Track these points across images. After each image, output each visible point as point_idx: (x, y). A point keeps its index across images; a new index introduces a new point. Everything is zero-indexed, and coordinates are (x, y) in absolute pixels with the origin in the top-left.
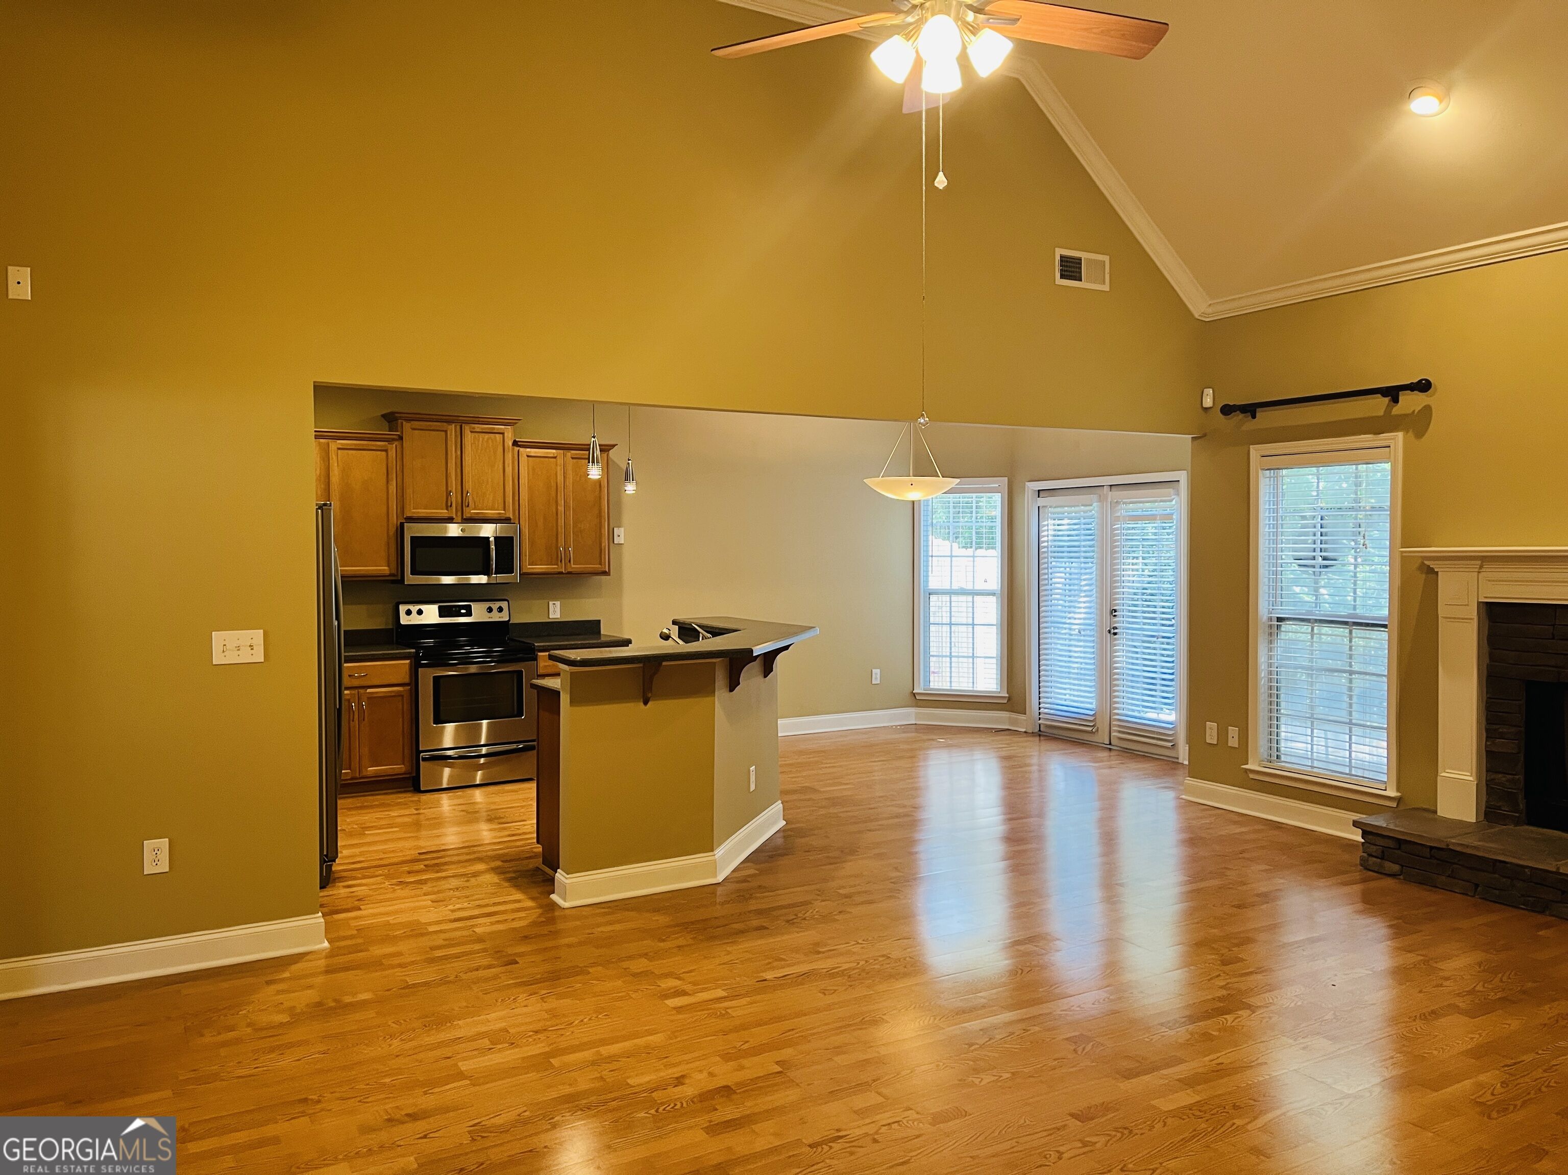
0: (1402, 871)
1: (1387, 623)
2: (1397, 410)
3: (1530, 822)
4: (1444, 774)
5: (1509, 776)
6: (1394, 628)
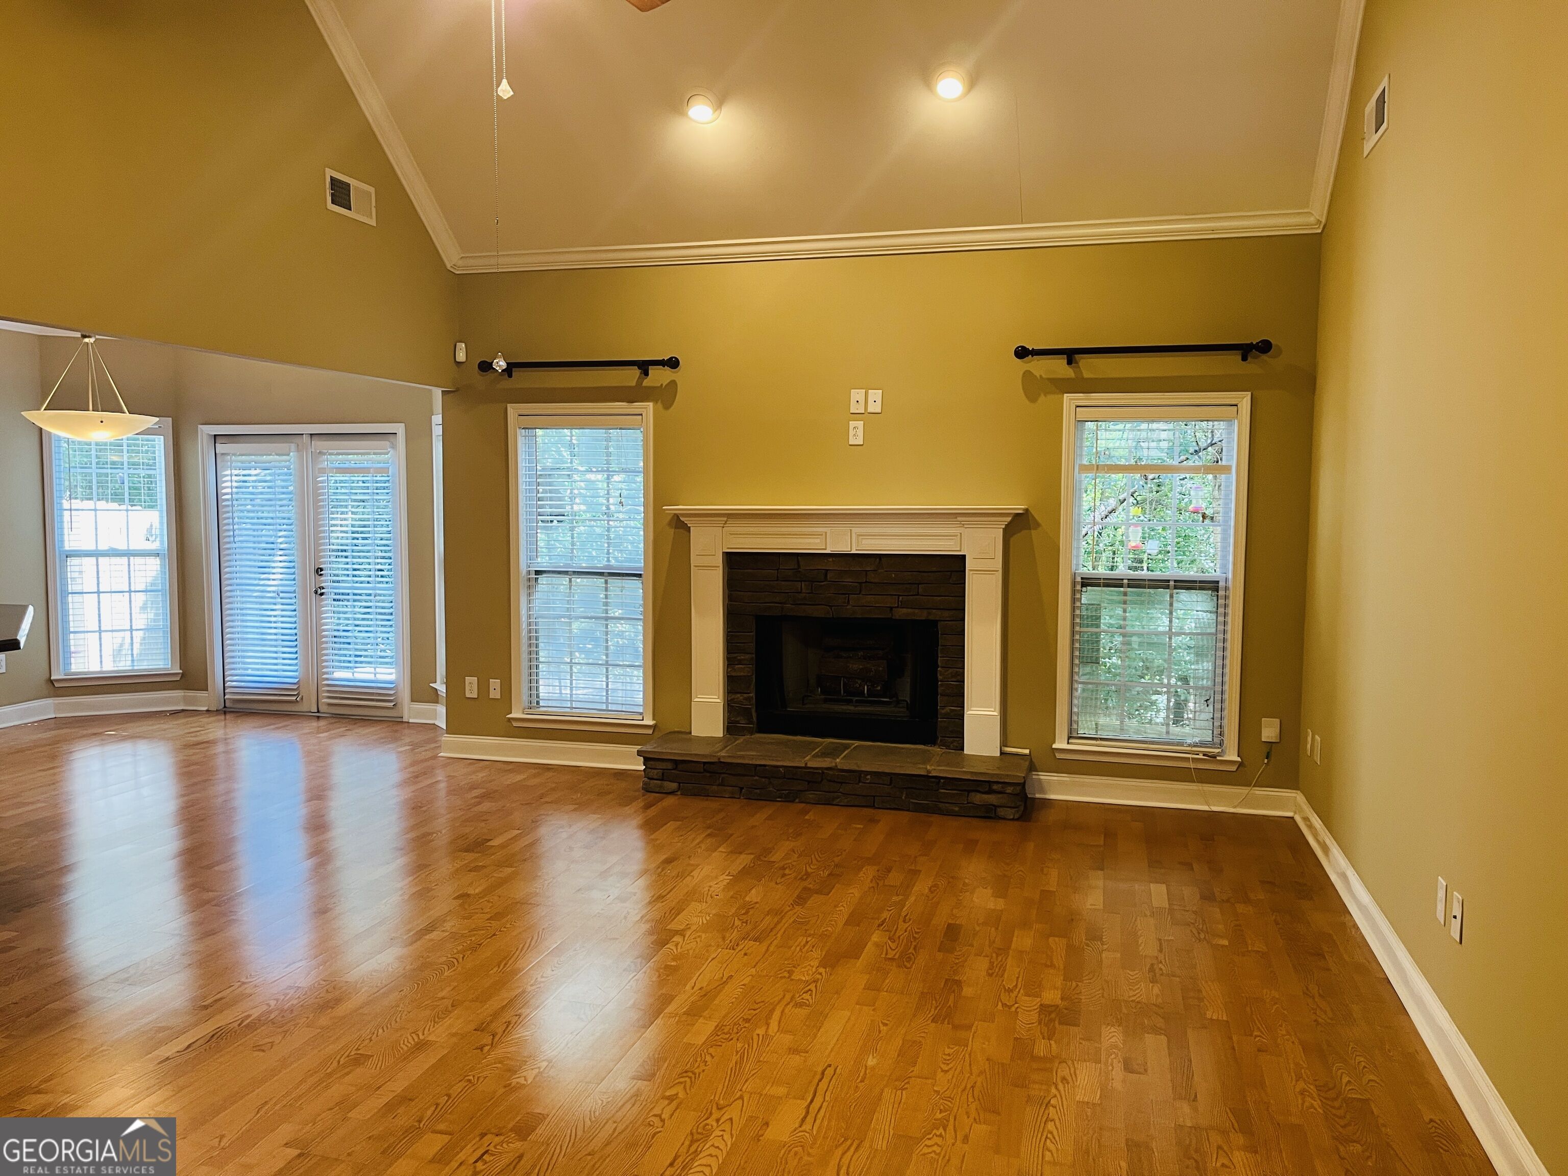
0: (679, 788)
1: (642, 573)
2: (647, 382)
3: (760, 731)
4: (696, 700)
5: (745, 695)
6: (649, 577)
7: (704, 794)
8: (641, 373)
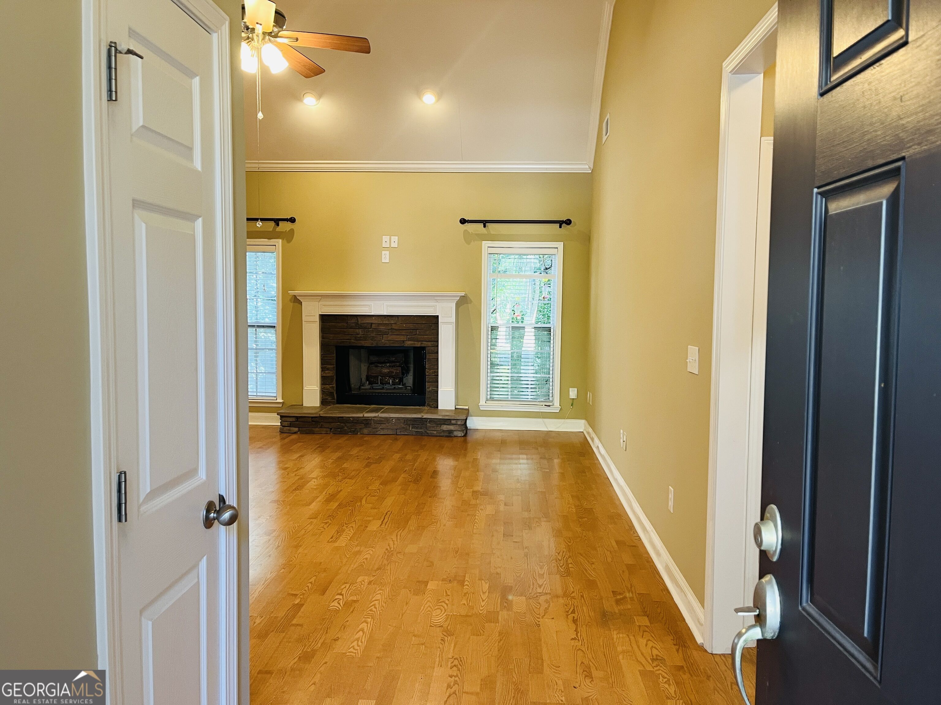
0: (299, 430)
1: (276, 325)
2: (278, 229)
3: (338, 403)
4: (305, 388)
5: (331, 386)
6: (279, 328)
7: (313, 433)
8: (275, 225)
